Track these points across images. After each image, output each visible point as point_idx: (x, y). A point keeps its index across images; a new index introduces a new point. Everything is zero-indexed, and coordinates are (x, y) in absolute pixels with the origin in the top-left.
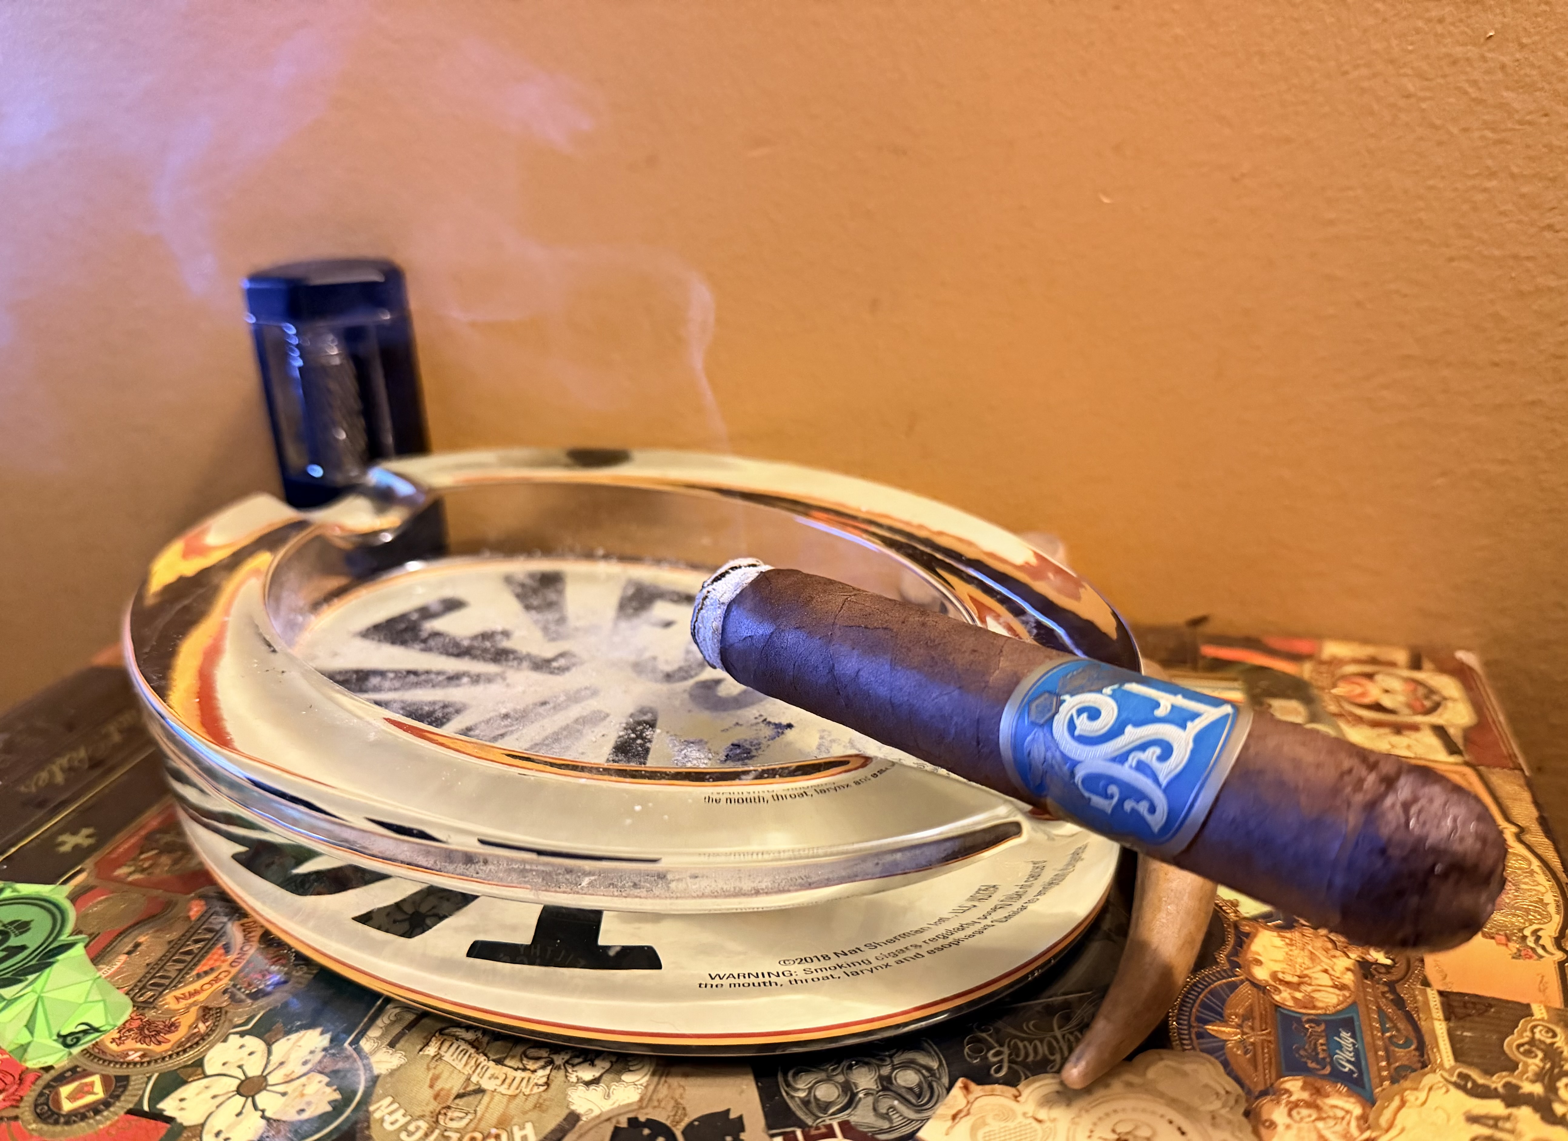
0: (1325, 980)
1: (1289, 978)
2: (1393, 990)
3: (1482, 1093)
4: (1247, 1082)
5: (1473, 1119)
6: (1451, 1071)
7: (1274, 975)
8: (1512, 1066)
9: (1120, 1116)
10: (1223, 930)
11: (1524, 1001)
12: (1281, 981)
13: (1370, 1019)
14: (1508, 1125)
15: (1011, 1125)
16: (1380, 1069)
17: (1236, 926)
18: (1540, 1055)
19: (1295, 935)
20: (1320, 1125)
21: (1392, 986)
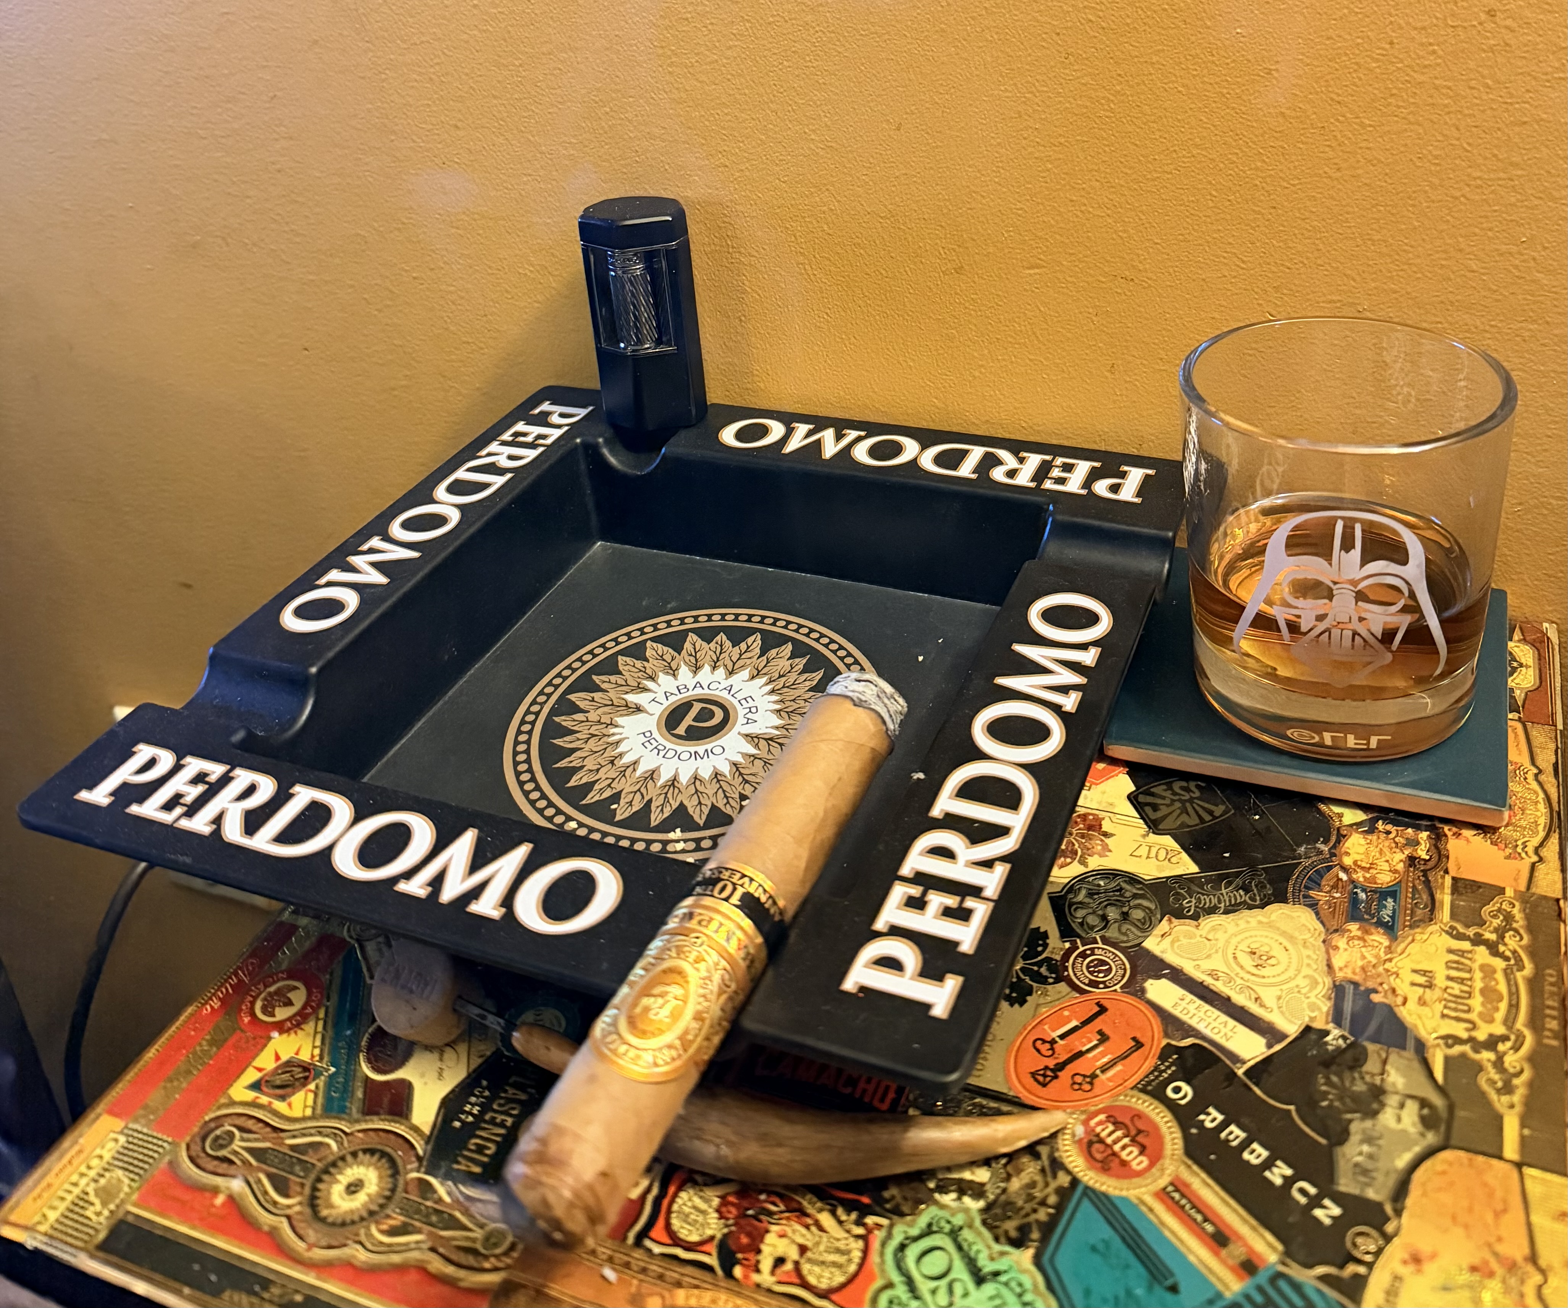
0: (1386, 867)
1: (1364, 865)
2: (1425, 875)
3: (1460, 937)
4: (1327, 923)
5: (1450, 951)
6: (1445, 925)
7: (1355, 863)
8: (1482, 923)
9: (1254, 939)
10: (1330, 833)
11: (1502, 885)
12: (1359, 866)
13: (1407, 892)
14: (1470, 956)
15: (1193, 941)
16: (1405, 921)
17: (1338, 829)
18: (1501, 917)
19: (1374, 837)
20: (1363, 950)
21: (1425, 873)
